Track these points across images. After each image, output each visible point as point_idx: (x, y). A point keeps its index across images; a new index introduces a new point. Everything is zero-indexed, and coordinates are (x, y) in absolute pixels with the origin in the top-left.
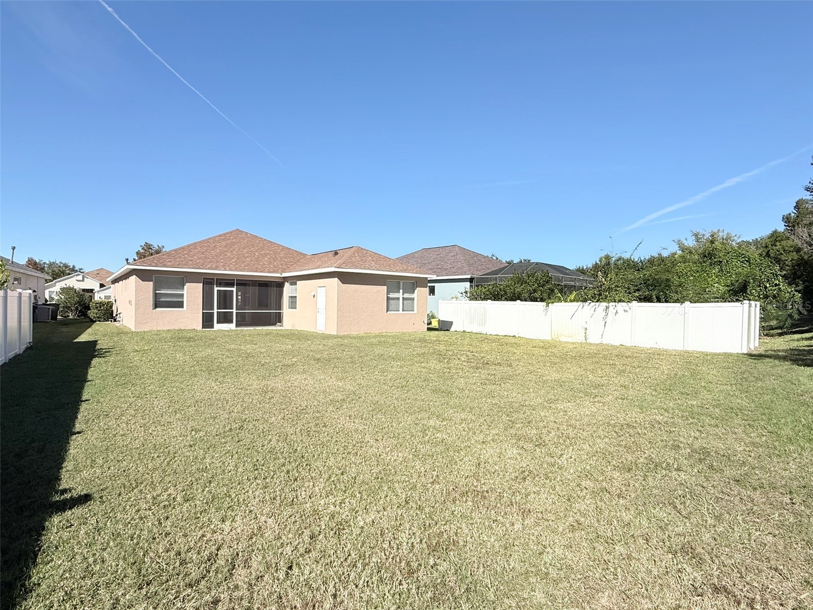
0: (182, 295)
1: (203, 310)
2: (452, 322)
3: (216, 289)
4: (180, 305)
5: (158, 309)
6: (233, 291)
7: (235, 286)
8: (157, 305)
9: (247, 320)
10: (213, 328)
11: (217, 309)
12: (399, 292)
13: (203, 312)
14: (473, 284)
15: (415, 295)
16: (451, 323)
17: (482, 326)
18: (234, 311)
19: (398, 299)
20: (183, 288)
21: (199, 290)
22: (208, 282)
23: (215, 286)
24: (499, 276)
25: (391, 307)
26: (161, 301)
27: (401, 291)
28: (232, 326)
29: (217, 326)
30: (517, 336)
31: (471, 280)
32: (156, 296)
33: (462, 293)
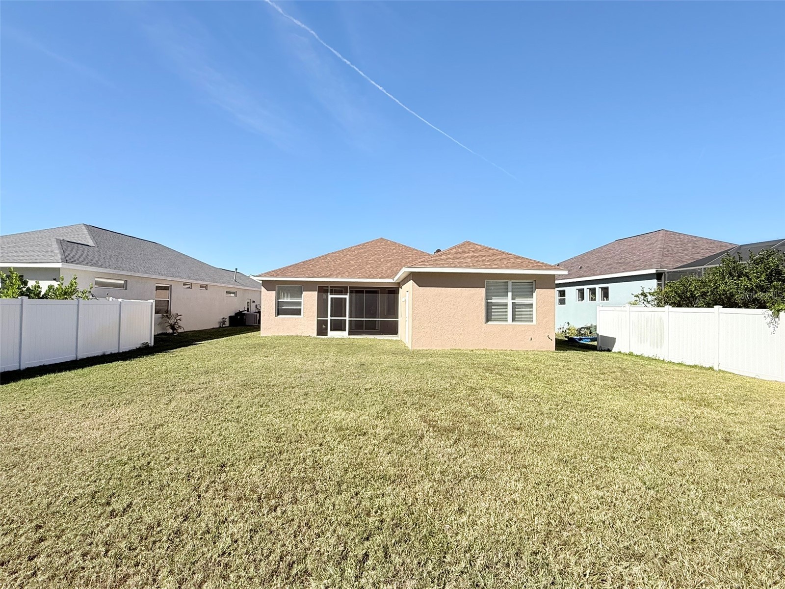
0: (300, 303)
1: (318, 317)
2: (615, 338)
3: (330, 296)
4: (298, 312)
5: (280, 316)
6: (346, 298)
7: (348, 294)
8: (279, 312)
9: (377, 328)
10: (327, 335)
11: (331, 317)
12: (507, 296)
13: (317, 320)
14: (662, 282)
15: (534, 300)
16: (613, 340)
17: (657, 347)
18: (347, 318)
19: (506, 305)
20: (301, 297)
21: (313, 298)
22: (323, 289)
23: (329, 293)
24: (705, 266)
25: (494, 316)
26: (283, 309)
27: (510, 294)
28: (345, 334)
29: (331, 334)
30: (716, 368)
31: (658, 276)
32: (278, 304)
33: (637, 296)
